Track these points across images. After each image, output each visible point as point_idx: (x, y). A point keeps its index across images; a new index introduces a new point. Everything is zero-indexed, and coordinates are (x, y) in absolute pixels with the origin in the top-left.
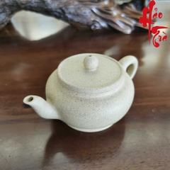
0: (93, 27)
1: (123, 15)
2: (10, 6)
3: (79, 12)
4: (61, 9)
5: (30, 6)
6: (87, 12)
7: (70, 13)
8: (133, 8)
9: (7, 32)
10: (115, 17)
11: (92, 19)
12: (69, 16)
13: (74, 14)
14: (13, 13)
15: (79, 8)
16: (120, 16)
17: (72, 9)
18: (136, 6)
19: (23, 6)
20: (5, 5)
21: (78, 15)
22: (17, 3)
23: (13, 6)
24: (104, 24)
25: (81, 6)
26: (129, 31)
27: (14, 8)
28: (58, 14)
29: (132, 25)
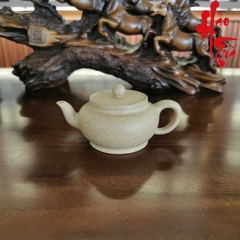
0: (152, 86)
1: (186, 75)
2: (71, 63)
3: (139, 69)
4: (120, 66)
5: (90, 63)
7: (129, 71)
9: (63, 89)
10: (177, 76)
11: (152, 78)
13: (132, 72)
14: (73, 70)
15: (139, 66)
16: (182, 76)
17: (131, 66)
18: (200, 67)
19: (83, 63)
20: (67, 61)
21: (137, 73)
22: (78, 60)
23: (73, 62)
25: (140, 64)
26: (193, 92)
27: (75, 65)
28: (116, 72)
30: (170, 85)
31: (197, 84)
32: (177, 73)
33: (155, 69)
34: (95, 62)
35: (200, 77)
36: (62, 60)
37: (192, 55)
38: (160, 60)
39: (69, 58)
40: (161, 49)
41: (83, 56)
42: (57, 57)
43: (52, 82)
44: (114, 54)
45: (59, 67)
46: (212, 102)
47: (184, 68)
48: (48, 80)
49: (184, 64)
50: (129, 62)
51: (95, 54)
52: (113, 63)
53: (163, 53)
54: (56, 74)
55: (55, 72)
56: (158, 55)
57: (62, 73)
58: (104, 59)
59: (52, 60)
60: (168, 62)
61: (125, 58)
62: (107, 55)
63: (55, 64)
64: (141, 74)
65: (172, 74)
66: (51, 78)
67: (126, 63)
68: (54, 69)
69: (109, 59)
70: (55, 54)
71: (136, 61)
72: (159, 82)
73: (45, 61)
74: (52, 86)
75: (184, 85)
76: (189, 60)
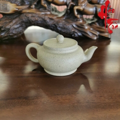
0: (73, 36)
1: (91, 29)
3: (65, 26)
4: (55, 25)
5: (37, 23)
6: (70, 26)
7: (60, 27)
8: (97, 25)
9: (22, 38)
10: (86, 30)
12: (59, 29)
13: (62, 28)
15: (65, 24)
16: (89, 29)
17: (61, 25)
18: (99, 24)
19: (33, 23)
20: (23, 22)
21: (64, 28)
22: (30, 21)
23: (27, 23)
24: (80, 34)
25: (66, 23)
26: (95, 38)
27: (28, 24)
28: (52, 28)
29: (97, 34)
30: (82, 34)
31: (98, 33)
32: (86, 28)
33: (74, 26)
34: (40, 22)
35: (99, 30)
36: (20, 21)
37: (94, 17)
38: (77, 21)
39: (24, 20)
40: (78, 14)
41: (33, 19)
42: (17, 19)
43: (15, 34)
44: (50, 17)
45: (18, 26)
46: (105, 43)
47: (90, 25)
48: (12, 33)
49: (90, 22)
50: (60, 22)
51: (40, 17)
52: (50, 23)
53: (79, 16)
54: (17, 30)
55: (16, 28)
56: (76, 17)
57: (21, 29)
58: (45, 21)
59: (14, 21)
60: (81, 21)
61: (57, 20)
62: (46, 18)
63: (16, 23)
64: (67, 29)
65: (84, 28)
66: (14, 32)
67: (58, 22)
68: (16, 26)
69: (48, 20)
70: (16, 18)
71: (64, 21)
72: (76, 33)
73: (10, 22)
74: (15, 37)
75: (90, 34)
76: (92, 20)
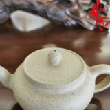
0: (66, 24)
1: (88, 17)
4: (44, 10)
5: (23, 8)
6: (62, 13)
7: (50, 13)
9: (7, 25)
10: (82, 18)
11: (66, 19)
12: (50, 16)
13: (53, 15)
15: (56, 11)
17: (52, 10)
19: (18, 8)
20: (6, 6)
21: (56, 15)
22: (14, 6)
24: (74, 22)
27: (12, 9)
32: (82, 15)
33: (68, 12)
34: (26, 7)
36: (3, 5)
38: (71, 6)
39: (8, 4)
47: (87, 11)
49: (87, 8)
51: (26, 1)
52: (39, 8)
57: (4, 14)
58: (32, 5)
60: (76, 7)
61: (47, 4)
62: (34, 2)
65: (79, 16)
69: (36, 5)
71: (55, 7)
72: (70, 21)
76: (89, 5)
